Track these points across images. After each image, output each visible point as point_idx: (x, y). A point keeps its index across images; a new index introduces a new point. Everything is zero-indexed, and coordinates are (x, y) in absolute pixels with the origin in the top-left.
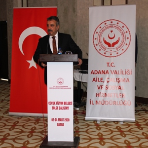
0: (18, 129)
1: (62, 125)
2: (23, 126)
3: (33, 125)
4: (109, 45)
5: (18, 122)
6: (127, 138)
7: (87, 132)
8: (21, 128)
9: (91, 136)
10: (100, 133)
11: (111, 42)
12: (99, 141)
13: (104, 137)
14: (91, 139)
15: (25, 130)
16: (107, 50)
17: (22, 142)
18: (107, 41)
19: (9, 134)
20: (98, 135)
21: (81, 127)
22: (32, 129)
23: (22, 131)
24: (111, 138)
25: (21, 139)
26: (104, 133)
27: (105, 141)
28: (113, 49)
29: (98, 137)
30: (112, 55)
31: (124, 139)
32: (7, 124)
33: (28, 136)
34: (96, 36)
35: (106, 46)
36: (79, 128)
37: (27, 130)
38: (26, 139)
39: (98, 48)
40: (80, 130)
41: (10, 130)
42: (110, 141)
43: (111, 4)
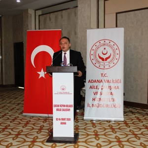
0: (29, 126)
1: (65, 123)
2: (34, 124)
3: (42, 124)
4: (103, 59)
5: (30, 121)
6: (117, 134)
7: (85, 129)
8: (32, 126)
9: (88, 133)
10: (95, 130)
11: (104, 57)
12: (94, 136)
13: (98, 133)
14: (88, 135)
15: (35, 127)
16: (101, 63)
17: (32, 137)
18: (101, 56)
19: (22, 131)
20: (94, 132)
21: (80, 125)
22: (41, 127)
23: (33, 129)
24: (105, 135)
25: (32, 135)
26: (99, 131)
27: (99, 136)
28: (106, 63)
29: (94, 133)
30: (105, 68)
31: (115, 135)
32: (21, 122)
33: (37, 132)
34: (92, 52)
35: (101, 60)
36: (78, 126)
37: (37, 127)
38: (36, 134)
39: (94, 62)
40: (79, 128)
41: (23, 127)
42: (104, 137)
43: (104, 27)
